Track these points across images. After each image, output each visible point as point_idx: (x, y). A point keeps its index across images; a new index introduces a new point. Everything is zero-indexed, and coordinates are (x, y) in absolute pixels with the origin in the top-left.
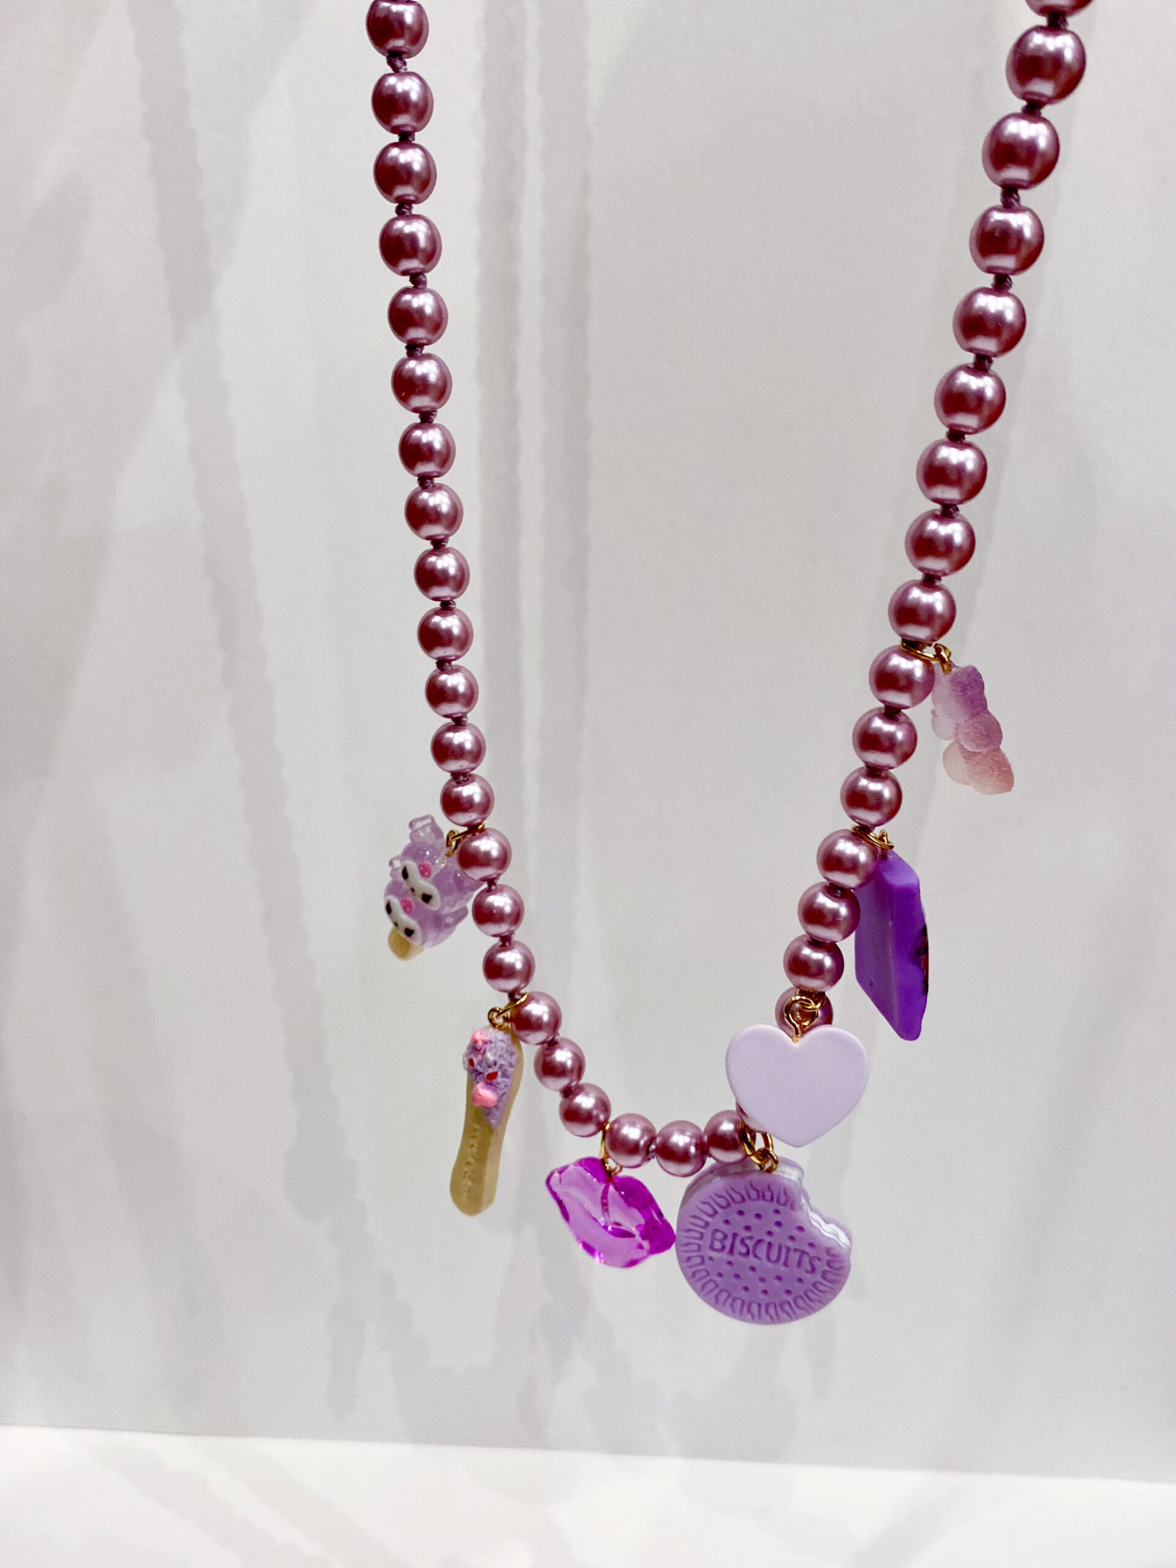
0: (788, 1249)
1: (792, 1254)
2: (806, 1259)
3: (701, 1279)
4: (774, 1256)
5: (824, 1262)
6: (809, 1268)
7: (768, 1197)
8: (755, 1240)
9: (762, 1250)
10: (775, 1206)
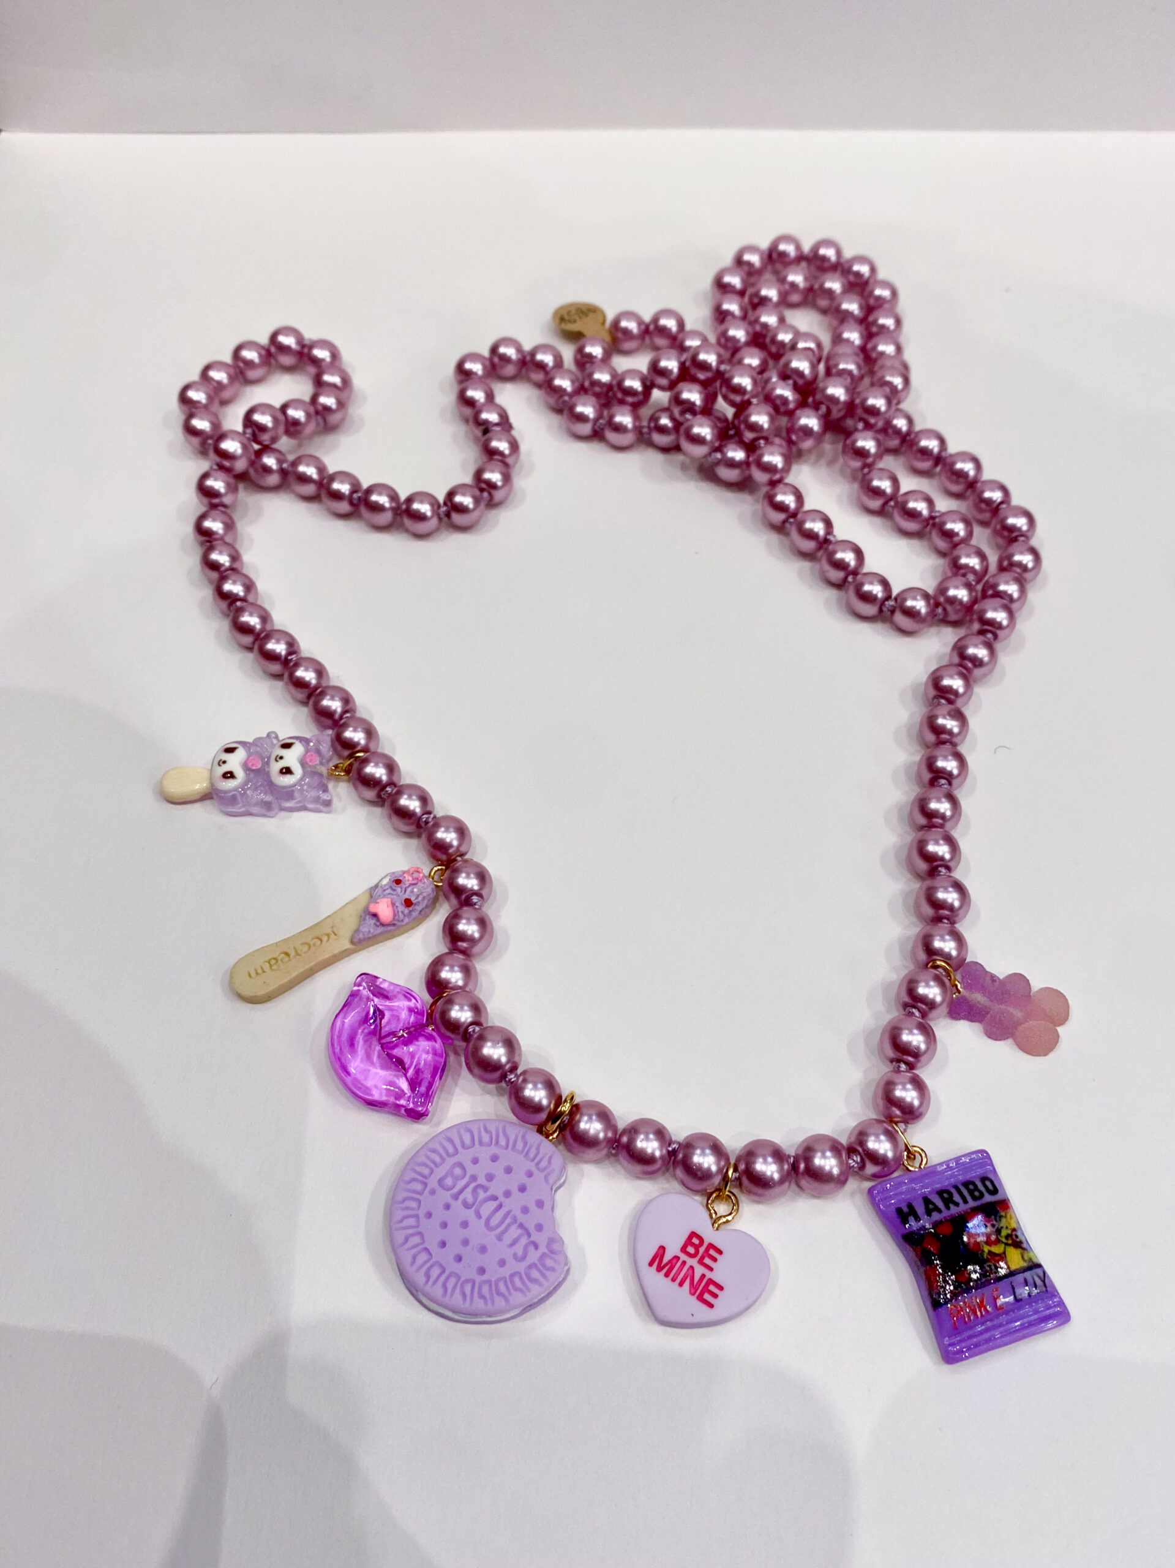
0: (515, 1220)
1: (514, 1227)
2: (524, 1240)
3: (407, 1208)
4: (494, 1221)
5: (538, 1253)
6: (520, 1253)
7: (532, 1154)
8: (489, 1194)
9: (488, 1208)
10: (531, 1166)
